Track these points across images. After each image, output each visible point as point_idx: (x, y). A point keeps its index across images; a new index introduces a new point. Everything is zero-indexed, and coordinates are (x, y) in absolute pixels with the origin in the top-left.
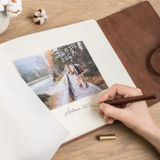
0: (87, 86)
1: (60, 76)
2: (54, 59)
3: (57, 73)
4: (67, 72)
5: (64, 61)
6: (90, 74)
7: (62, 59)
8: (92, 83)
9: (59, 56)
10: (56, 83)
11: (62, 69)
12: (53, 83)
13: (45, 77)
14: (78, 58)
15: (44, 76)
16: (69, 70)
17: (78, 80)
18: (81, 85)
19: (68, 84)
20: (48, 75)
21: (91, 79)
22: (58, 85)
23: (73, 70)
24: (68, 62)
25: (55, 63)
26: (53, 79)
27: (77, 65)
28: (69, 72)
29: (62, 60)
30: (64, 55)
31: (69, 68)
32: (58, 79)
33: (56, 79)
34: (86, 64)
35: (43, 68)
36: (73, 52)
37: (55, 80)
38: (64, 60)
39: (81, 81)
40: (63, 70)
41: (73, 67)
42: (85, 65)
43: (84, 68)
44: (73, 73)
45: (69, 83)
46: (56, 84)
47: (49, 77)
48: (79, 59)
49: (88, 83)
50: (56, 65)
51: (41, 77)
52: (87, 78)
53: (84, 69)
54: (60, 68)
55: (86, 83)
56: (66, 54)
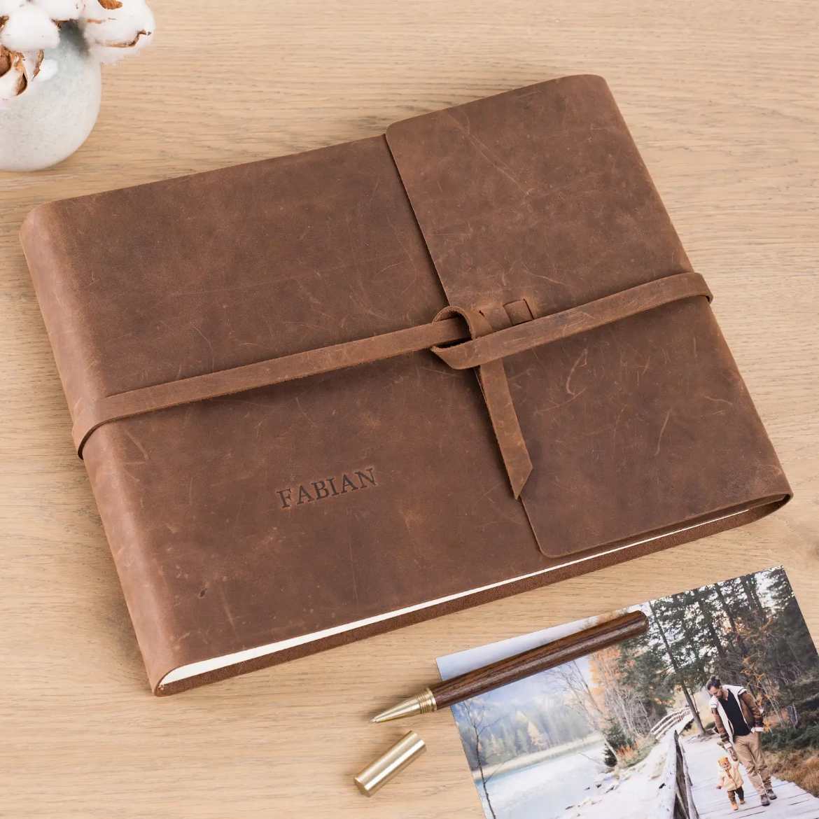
0: (768, 798)
1: (641, 741)
2: (625, 659)
3: (628, 730)
4: (680, 727)
5: (671, 670)
6: (794, 736)
7: (667, 658)
8: (799, 781)
9: (652, 642)
10: (617, 777)
11: (655, 710)
12: (600, 778)
13: (570, 745)
14: (745, 652)
15: (565, 738)
16: (690, 717)
17: (726, 764)
18: (740, 791)
19: (671, 782)
20: (582, 736)
21: (794, 763)
22: (625, 786)
23: (707, 718)
24: (693, 676)
25: (629, 680)
26: (604, 757)
27: (736, 690)
28: (688, 726)
29: (662, 665)
30: (681, 637)
31: (692, 705)
32: (629, 756)
33: (618, 757)
34: (783, 687)
35: (567, 702)
36: (727, 623)
37: (611, 762)
38: (674, 663)
39: (743, 770)
40: (662, 713)
41: (714, 701)
42: (773, 692)
43: (767, 704)
44: (707, 732)
45: (681, 779)
46: (615, 783)
47: (587, 746)
48: (752, 661)
49: (775, 782)
50: (631, 690)
51: (551, 743)
52: (773, 759)
53: (766, 714)
54: (649, 704)
55: (767, 782)
56: (690, 634)
